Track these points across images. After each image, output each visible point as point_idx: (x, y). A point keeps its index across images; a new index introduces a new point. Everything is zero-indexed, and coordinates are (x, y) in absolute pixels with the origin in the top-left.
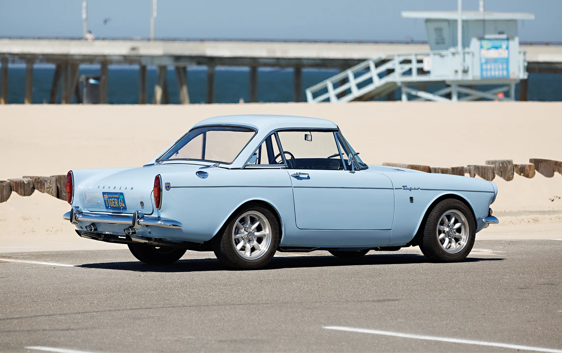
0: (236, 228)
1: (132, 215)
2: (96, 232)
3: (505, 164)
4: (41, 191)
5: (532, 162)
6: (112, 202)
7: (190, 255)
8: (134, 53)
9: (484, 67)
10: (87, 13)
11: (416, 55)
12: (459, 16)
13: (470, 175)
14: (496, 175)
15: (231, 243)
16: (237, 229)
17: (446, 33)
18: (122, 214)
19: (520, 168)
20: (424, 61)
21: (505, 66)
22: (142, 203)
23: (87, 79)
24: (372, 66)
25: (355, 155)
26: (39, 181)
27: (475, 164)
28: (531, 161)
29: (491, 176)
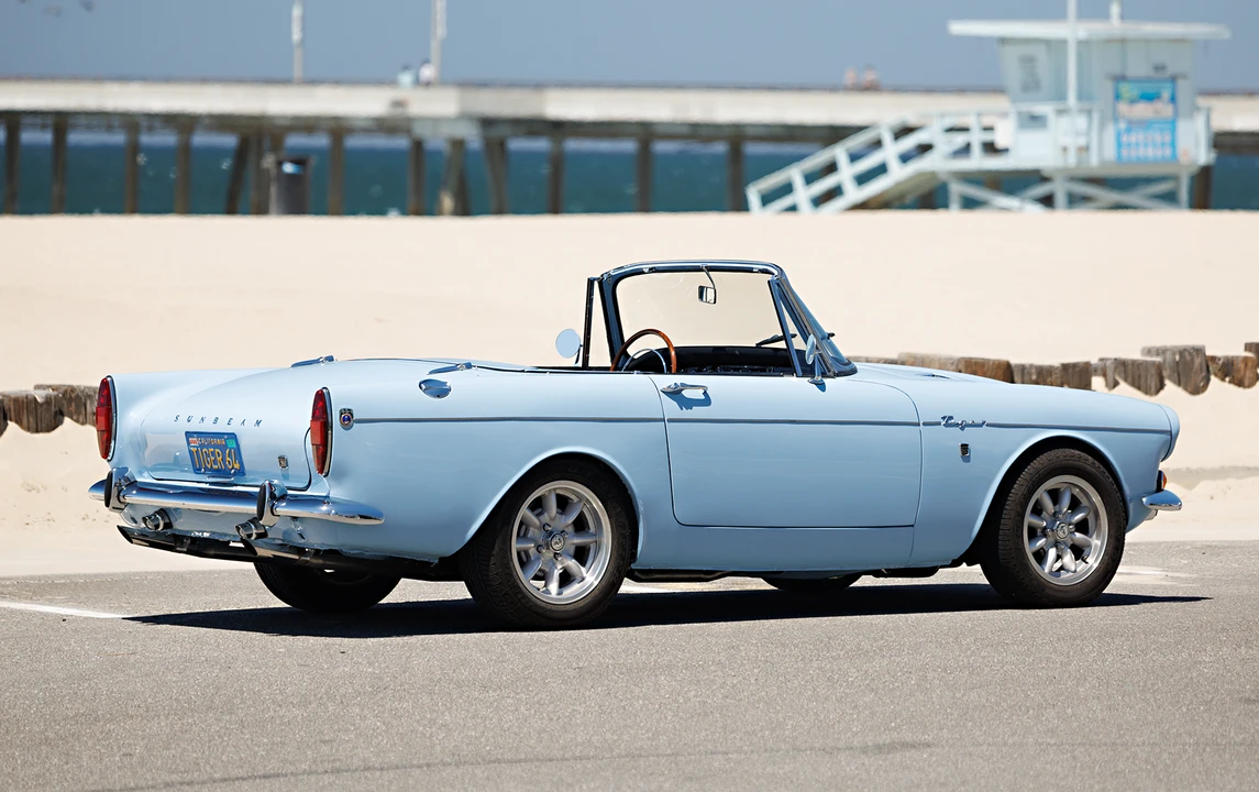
0: (521, 523)
1: (258, 490)
2: (169, 532)
3: (1187, 354)
4: (77, 421)
5: (1250, 351)
6: (208, 455)
7: (407, 591)
8: (398, 111)
9: (1125, 139)
10: (304, 29)
11: (979, 115)
12: (1070, 30)
13: (1106, 380)
14: (1167, 382)
15: (508, 564)
16: (524, 527)
17: (1044, 69)
18: (234, 488)
19: (1223, 364)
20: (996, 127)
21: (1168, 139)
22: (281, 458)
23: (280, 164)
24: (887, 138)
25: (823, 339)
26: (73, 395)
27: (1116, 356)
28: (1248, 347)
29: (1153, 384)
